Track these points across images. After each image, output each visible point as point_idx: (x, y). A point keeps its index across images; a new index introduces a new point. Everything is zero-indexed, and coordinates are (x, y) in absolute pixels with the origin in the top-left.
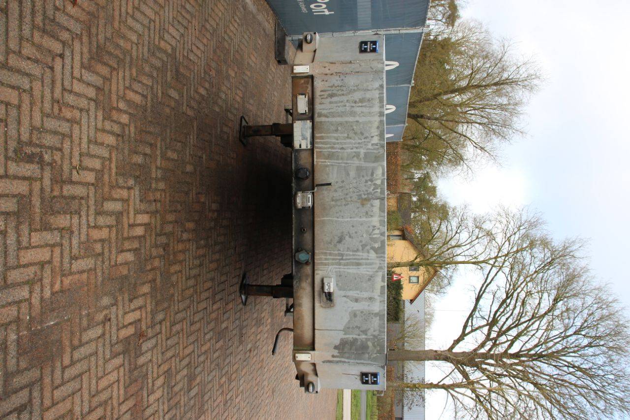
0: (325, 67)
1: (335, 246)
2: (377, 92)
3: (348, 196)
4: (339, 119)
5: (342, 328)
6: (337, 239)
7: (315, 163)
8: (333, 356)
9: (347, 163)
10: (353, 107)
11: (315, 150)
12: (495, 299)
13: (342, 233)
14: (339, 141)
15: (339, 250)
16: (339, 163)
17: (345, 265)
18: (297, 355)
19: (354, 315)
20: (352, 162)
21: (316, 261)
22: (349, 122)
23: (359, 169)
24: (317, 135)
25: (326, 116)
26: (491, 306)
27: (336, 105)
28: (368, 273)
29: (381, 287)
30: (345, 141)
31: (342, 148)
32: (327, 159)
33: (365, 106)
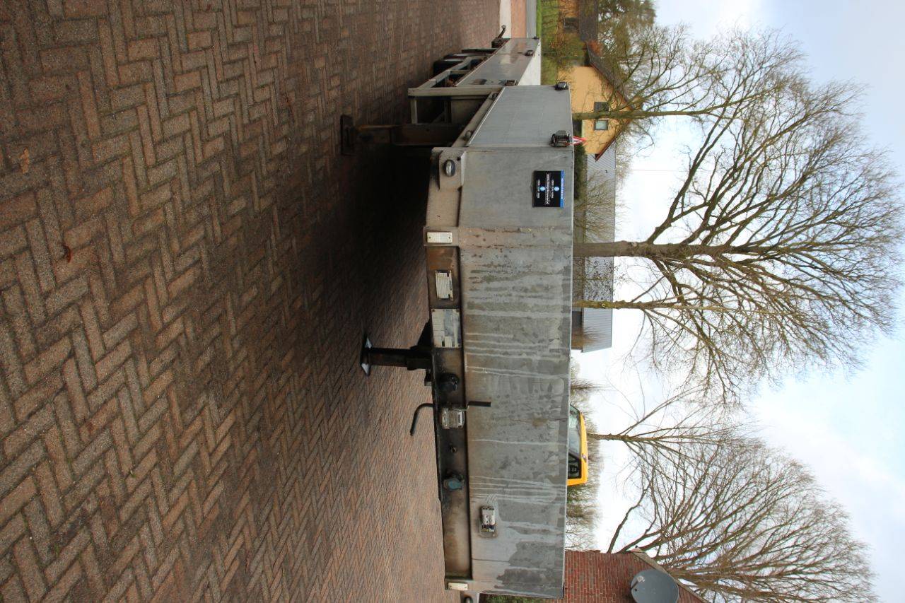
0: (477, 236)
1: (497, 472)
2: (561, 277)
3: (514, 414)
4: (501, 314)
5: (508, 559)
6: (499, 464)
7: (466, 370)
8: (496, 587)
9: (512, 373)
10: (522, 297)
11: (466, 354)
12: (718, 167)
13: (507, 457)
14: (501, 344)
15: (502, 477)
16: (502, 373)
17: (510, 494)
18: (450, 584)
19: (522, 546)
20: (521, 372)
21: (471, 488)
22: (517, 318)
23: (531, 381)
24: (467, 334)
25: (481, 308)
26: (712, 177)
27: (496, 293)
28: (541, 504)
29: (559, 519)
30: (510, 344)
31: (506, 353)
32: (484, 366)
33: (541, 297)
